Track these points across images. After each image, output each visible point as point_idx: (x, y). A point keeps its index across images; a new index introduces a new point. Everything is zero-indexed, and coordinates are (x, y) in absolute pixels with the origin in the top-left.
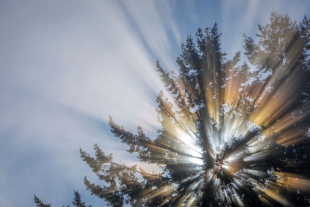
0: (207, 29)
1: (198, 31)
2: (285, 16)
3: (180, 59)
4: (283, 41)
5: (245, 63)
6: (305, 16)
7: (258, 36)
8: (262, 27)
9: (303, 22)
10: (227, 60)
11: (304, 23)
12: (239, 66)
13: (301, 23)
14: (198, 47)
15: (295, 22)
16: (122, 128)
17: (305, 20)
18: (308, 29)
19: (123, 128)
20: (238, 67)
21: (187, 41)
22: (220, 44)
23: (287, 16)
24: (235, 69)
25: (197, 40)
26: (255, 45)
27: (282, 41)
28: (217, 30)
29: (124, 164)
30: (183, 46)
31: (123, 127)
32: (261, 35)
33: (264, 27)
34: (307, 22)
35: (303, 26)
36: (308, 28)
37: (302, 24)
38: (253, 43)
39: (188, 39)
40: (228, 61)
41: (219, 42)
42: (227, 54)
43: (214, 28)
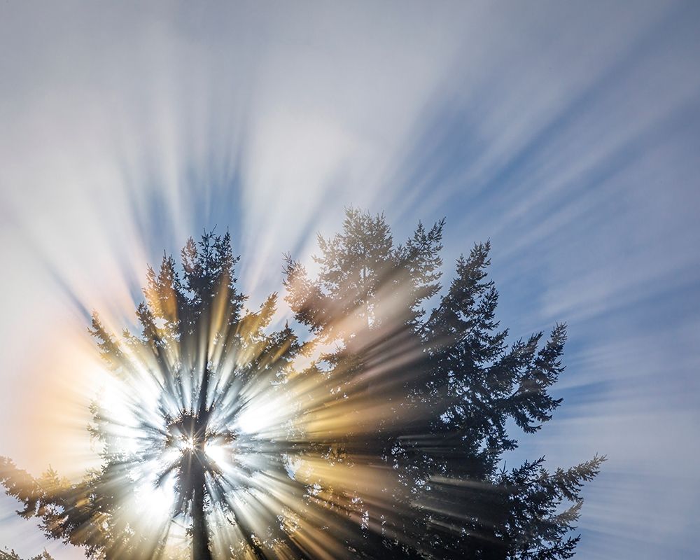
0: (206, 239)
1: (186, 245)
2: (378, 219)
3: (145, 309)
4: (369, 276)
5: (287, 326)
6: (420, 227)
7: (316, 261)
8: (327, 242)
9: (416, 237)
10: (247, 311)
11: (418, 240)
12: (274, 334)
13: (410, 241)
14: (185, 278)
15: (399, 249)
16: (9, 463)
17: (419, 234)
18: (425, 253)
19: (11, 462)
20: (271, 335)
21: (163, 268)
22: (235, 280)
23: (380, 218)
24: (265, 339)
25: (183, 262)
26: (309, 281)
27: (367, 275)
28: (229, 249)
29: (13, 553)
30: (151, 276)
31: (11, 460)
32: (324, 259)
33: (332, 243)
34: (424, 238)
35: (414, 248)
36: (425, 251)
37: (412, 242)
38: (305, 277)
39: (165, 264)
40: (249, 314)
41: (234, 277)
42: (246, 298)
43: (224, 243)
